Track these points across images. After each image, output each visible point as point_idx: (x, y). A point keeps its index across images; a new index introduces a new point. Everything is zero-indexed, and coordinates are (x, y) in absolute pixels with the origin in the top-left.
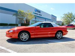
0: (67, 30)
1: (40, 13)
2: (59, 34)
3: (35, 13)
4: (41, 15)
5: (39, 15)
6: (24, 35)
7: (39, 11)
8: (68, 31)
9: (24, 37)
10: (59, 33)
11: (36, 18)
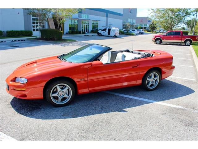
6: (59, 89)
9: (61, 93)
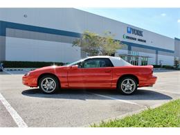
0: (154, 74)
1: (142, 35)
2: (128, 82)
3: (128, 37)
4: (145, 41)
5: (139, 40)
7: (137, 31)
8: (156, 78)
10: (128, 80)
11: (130, 49)
